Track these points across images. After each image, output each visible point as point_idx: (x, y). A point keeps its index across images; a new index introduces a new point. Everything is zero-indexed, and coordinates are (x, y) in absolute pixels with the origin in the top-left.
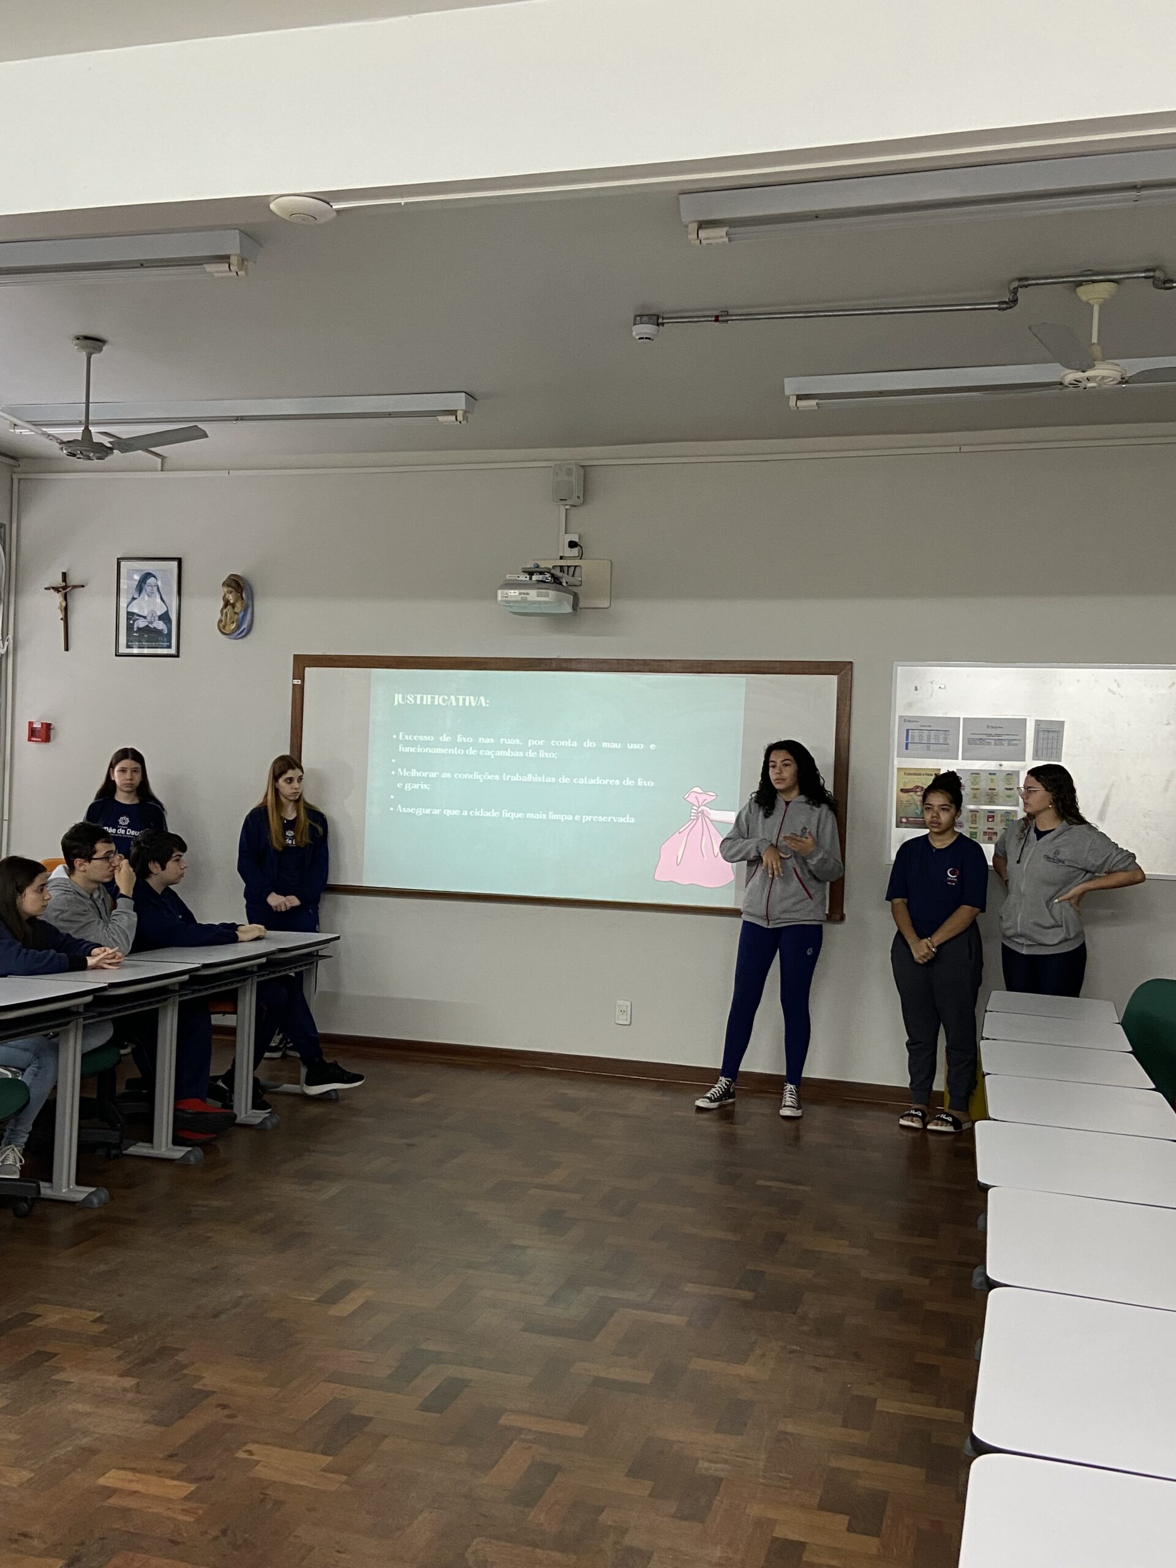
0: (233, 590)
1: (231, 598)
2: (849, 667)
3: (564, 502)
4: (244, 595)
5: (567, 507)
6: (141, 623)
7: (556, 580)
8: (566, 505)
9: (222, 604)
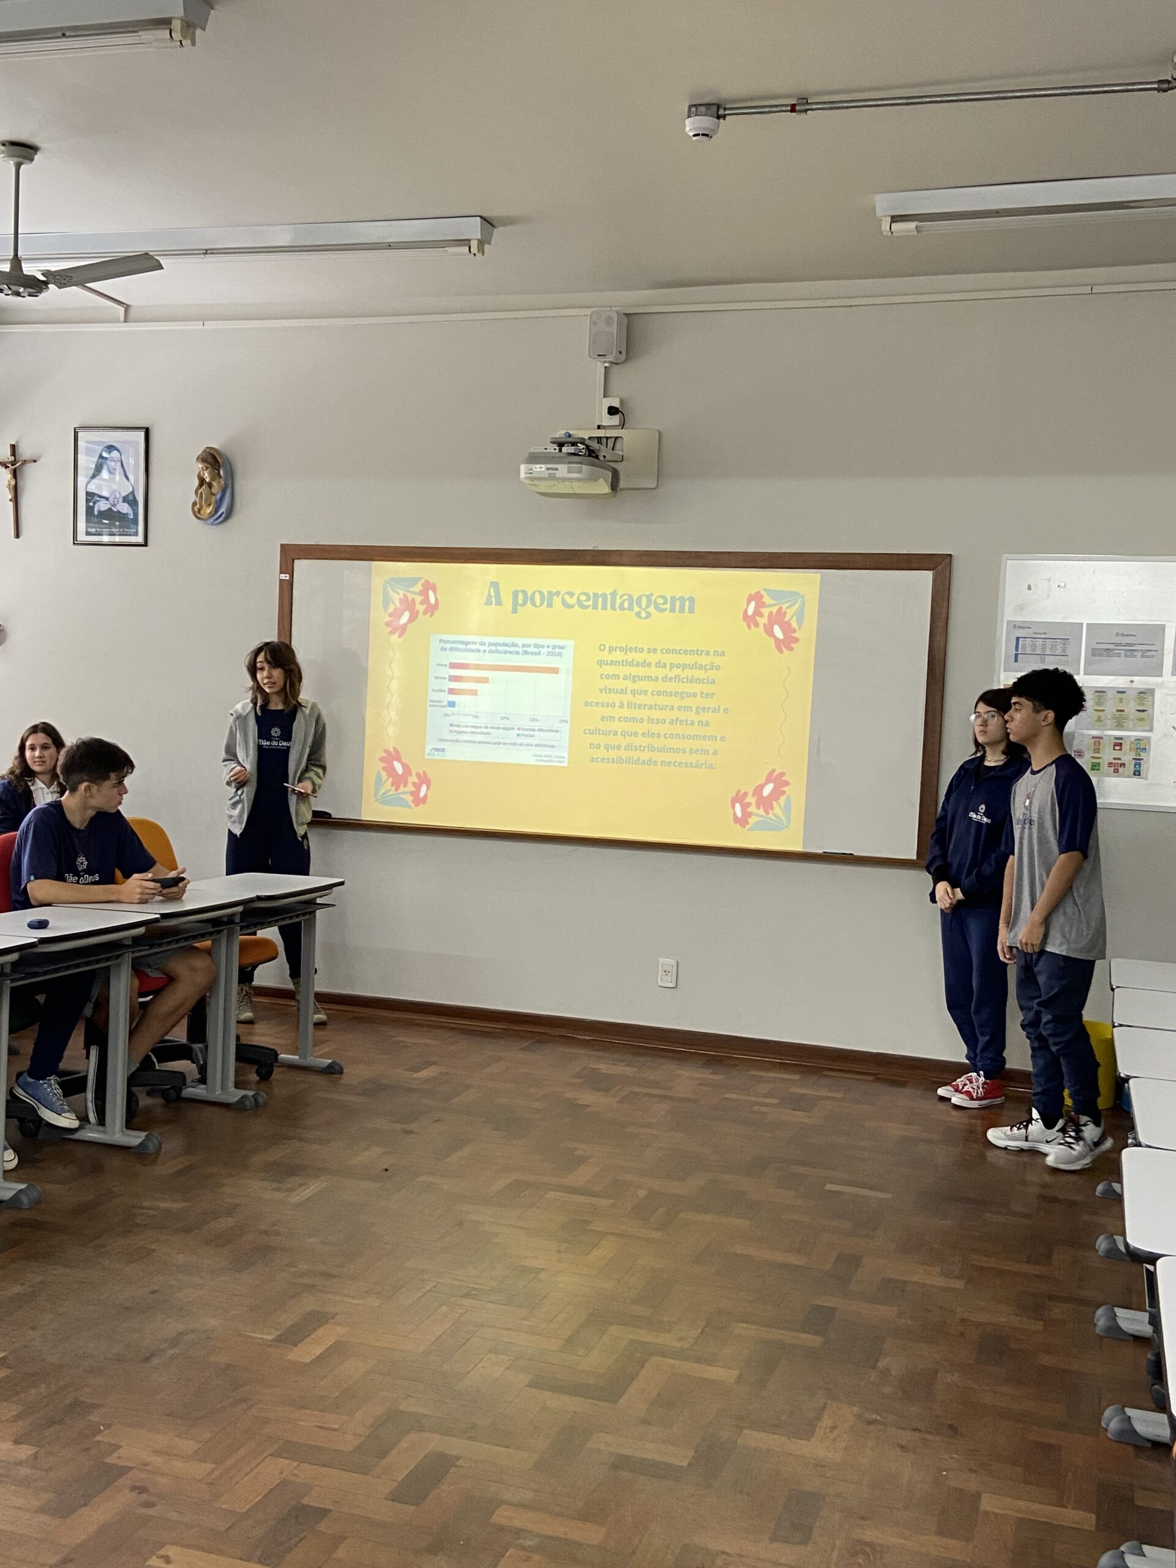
0: (209, 466)
1: (206, 475)
2: (947, 561)
3: (603, 359)
4: (222, 473)
5: (607, 365)
6: (103, 506)
7: (591, 453)
8: (605, 362)
9: (197, 482)
